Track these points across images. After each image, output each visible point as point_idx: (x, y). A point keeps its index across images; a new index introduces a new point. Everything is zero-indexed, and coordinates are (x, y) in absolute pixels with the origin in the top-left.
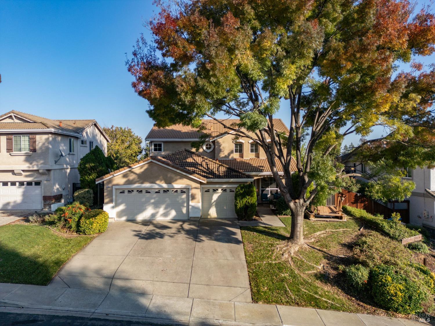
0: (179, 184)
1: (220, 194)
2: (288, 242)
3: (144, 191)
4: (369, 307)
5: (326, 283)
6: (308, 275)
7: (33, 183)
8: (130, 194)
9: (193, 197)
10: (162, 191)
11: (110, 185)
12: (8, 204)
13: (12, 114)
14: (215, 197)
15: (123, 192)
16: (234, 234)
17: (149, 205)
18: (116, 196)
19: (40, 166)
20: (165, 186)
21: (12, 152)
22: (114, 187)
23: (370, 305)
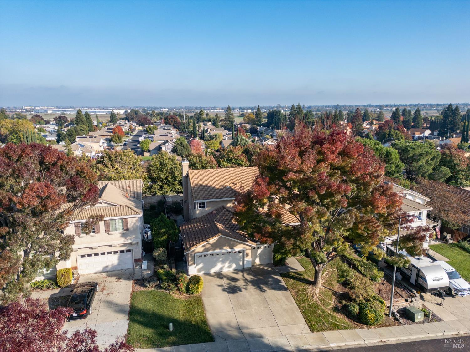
0: (238, 248)
1: (262, 250)
2: (313, 287)
3: (214, 255)
4: (359, 324)
5: (338, 313)
6: (329, 309)
7: (125, 251)
8: (205, 258)
9: (247, 255)
10: (226, 254)
11: (193, 253)
12: (107, 267)
13: (101, 200)
14: (259, 251)
15: (201, 256)
16: (280, 281)
17: (218, 262)
18: (197, 259)
19: (133, 240)
20: (229, 250)
21: (110, 232)
22: (195, 255)
23: (359, 323)
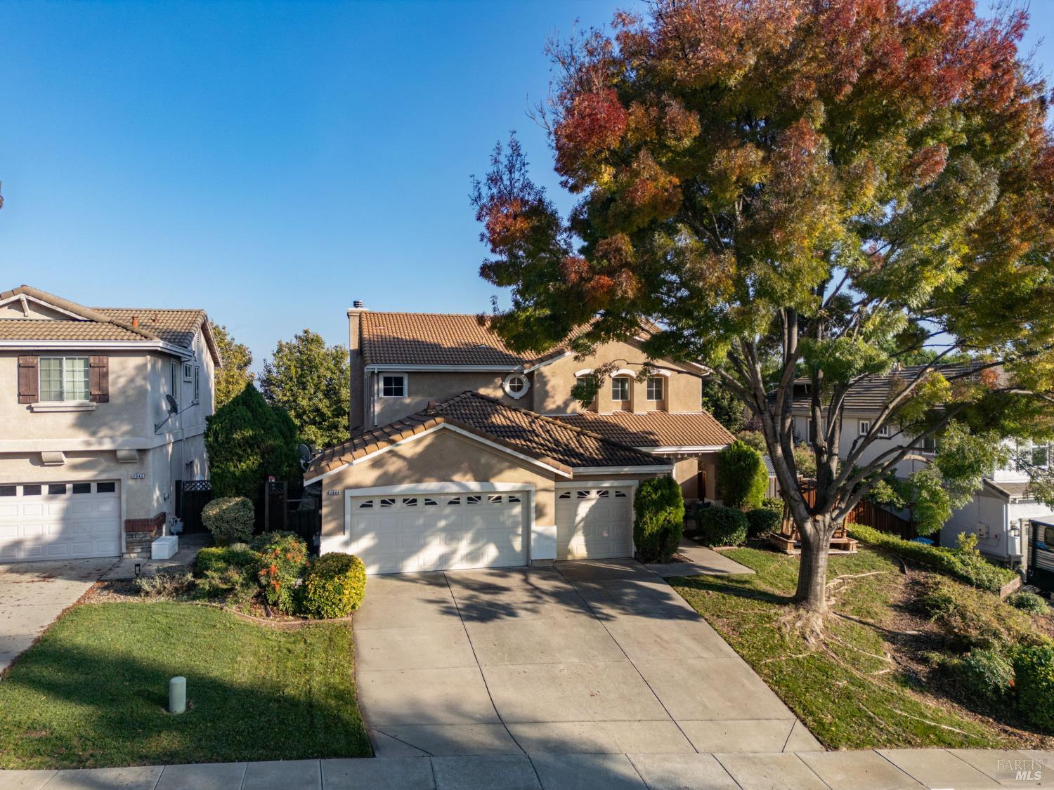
0: (508, 481)
1: (593, 502)
2: (797, 609)
3: (421, 502)
5: (921, 691)
6: (882, 678)
7: (94, 487)
8: (385, 510)
9: (540, 513)
10: (463, 500)
11: (338, 488)
12: (17, 544)
13: (23, 297)
14: (584, 509)
15: (368, 505)
16: (667, 596)
17: (434, 534)
18: (352, 515)
19: (120, 440)
20: (474, 486)
21: (37, 401)
22: (348, 493)
